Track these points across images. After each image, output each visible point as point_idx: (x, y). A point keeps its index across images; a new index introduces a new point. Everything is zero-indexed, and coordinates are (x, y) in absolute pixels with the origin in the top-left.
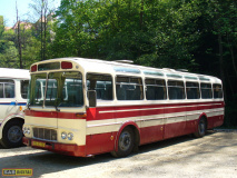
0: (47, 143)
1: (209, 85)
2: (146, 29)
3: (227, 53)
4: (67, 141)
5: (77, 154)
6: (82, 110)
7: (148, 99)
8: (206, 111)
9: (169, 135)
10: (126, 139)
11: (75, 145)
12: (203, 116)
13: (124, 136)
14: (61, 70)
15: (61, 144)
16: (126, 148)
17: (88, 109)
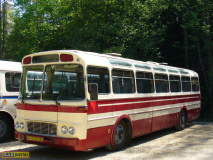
0: (45, 138)
1: (188, 78)
2: (113, 22)
3: (194, 46)
4: (68, 135)
5: (77, 148)
6: (84, 103)
7: (139, 92)
8: (186, 104)
9: (156, 128)
10: (121, 132)
11: (77, 139)
12: (184, 109)
13: (118, 130)
14: (60, 62)
15: (62, 138)
16: (120, 141)
17: (89, 103)
